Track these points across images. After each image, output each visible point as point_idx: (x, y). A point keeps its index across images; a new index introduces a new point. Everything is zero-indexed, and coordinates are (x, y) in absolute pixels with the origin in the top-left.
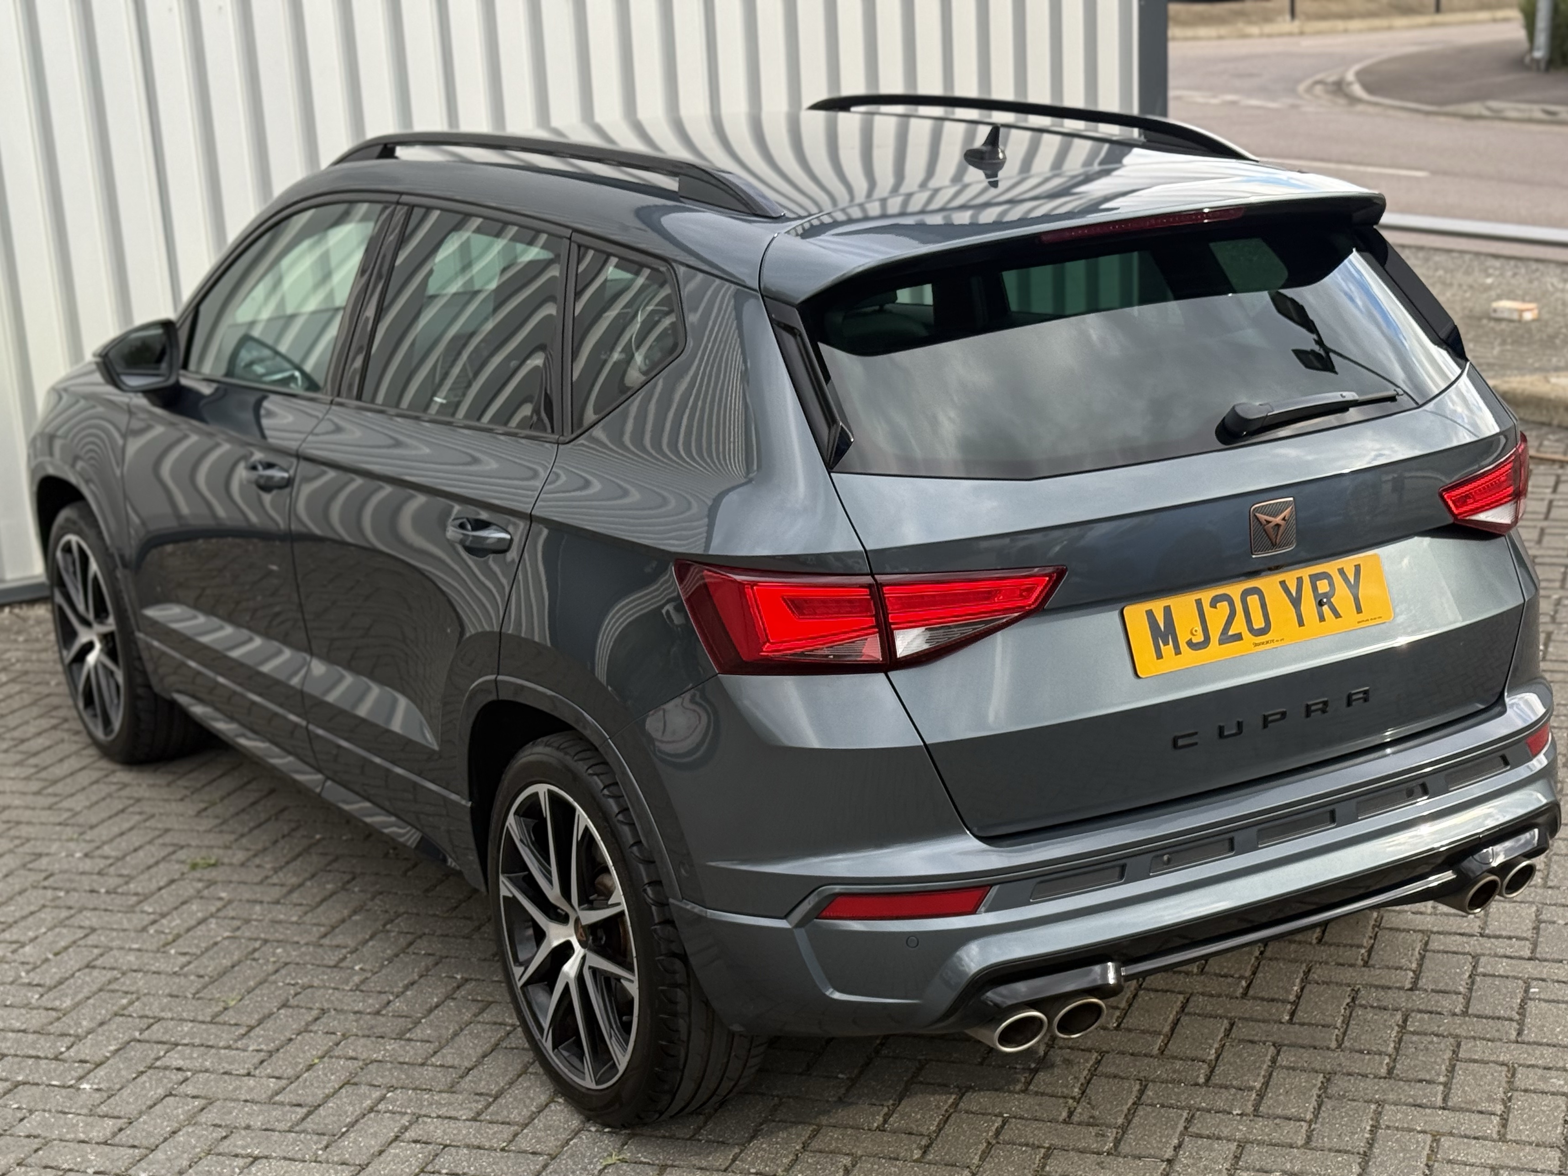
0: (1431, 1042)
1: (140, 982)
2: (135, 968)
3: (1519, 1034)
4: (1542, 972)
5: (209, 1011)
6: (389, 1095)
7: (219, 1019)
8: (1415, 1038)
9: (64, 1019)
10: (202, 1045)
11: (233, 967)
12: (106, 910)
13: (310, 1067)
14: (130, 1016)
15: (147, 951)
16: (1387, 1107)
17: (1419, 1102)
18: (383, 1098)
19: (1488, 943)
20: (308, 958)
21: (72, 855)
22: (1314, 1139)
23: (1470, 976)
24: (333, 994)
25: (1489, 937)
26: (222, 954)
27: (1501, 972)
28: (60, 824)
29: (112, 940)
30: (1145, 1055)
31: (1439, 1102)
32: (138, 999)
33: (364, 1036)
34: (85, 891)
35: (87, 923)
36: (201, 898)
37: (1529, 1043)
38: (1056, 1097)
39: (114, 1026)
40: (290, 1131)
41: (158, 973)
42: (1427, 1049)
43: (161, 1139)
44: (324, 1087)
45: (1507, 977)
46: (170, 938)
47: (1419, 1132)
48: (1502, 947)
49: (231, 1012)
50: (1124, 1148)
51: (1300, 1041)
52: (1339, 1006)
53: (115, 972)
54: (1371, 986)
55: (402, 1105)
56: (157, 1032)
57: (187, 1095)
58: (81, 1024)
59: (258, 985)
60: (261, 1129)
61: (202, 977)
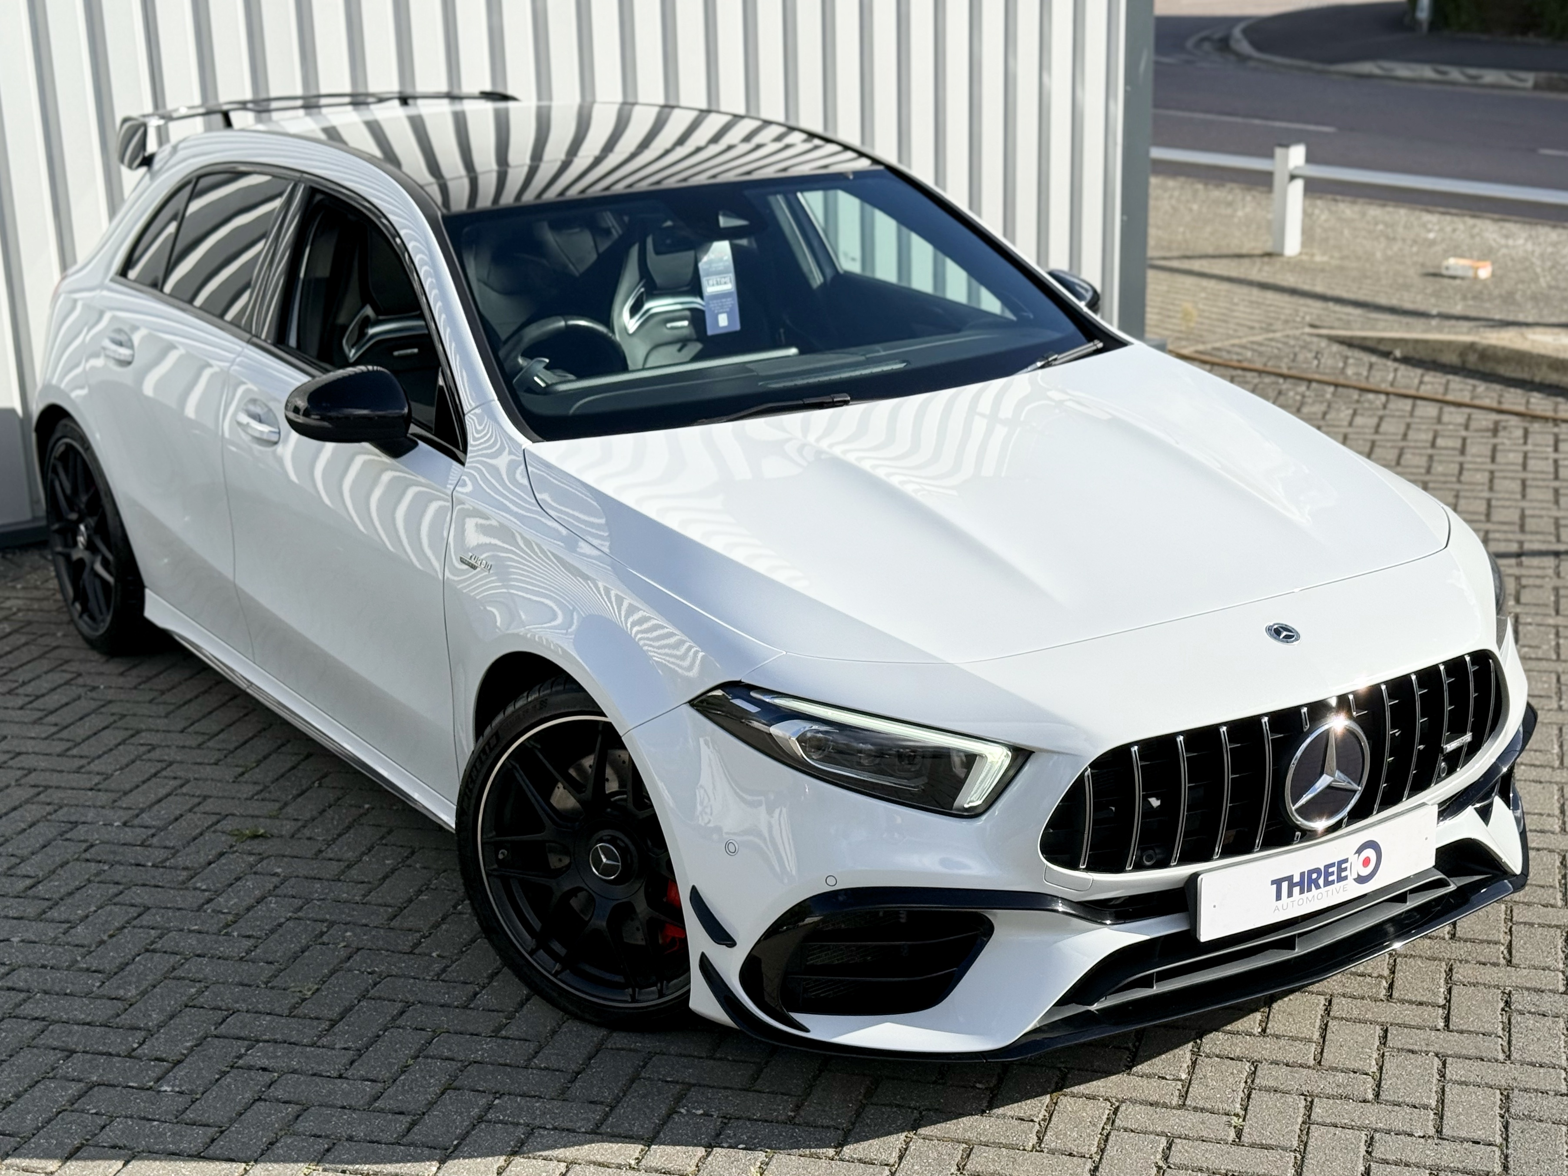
1: (208, 969)
2: (199, 952)
5: (286, 1003)
6: (497, 1102)
7: (298, 1012)
9: (131, 1010)
10: (285, 1042)
11: (303, 952)
12: (156, 886)
13: (404, 1069)
14: (202, 1007)
15: (208, 933)
18: (490, 1107)
20: (381, 943)
21: (112, 825)
22: (1510, 1166)
24: (415, 983)
26: (288, 937)
28: (91, 789)
29: (169, 920)
32: (207, 987)
33: (456, 1033)
34: (131, 865)
35: (138, 901)
36: (255, 873)
38: (1218, 1113)
39: (187, 1019)
40: (397, 1143)
41: (226, 959)
44: (425, 1093)
46: (230, 918)
49: (308, 1005)
51: (1464, 1052)
52: (1494, 1011)
53: (178, 957)
54: (1523, 988)
56: (232, 1025)
57: (278, 1100)
58: (150, 1016)
59: (332, 973)
60: (365, 1141)
61: (271, 963)
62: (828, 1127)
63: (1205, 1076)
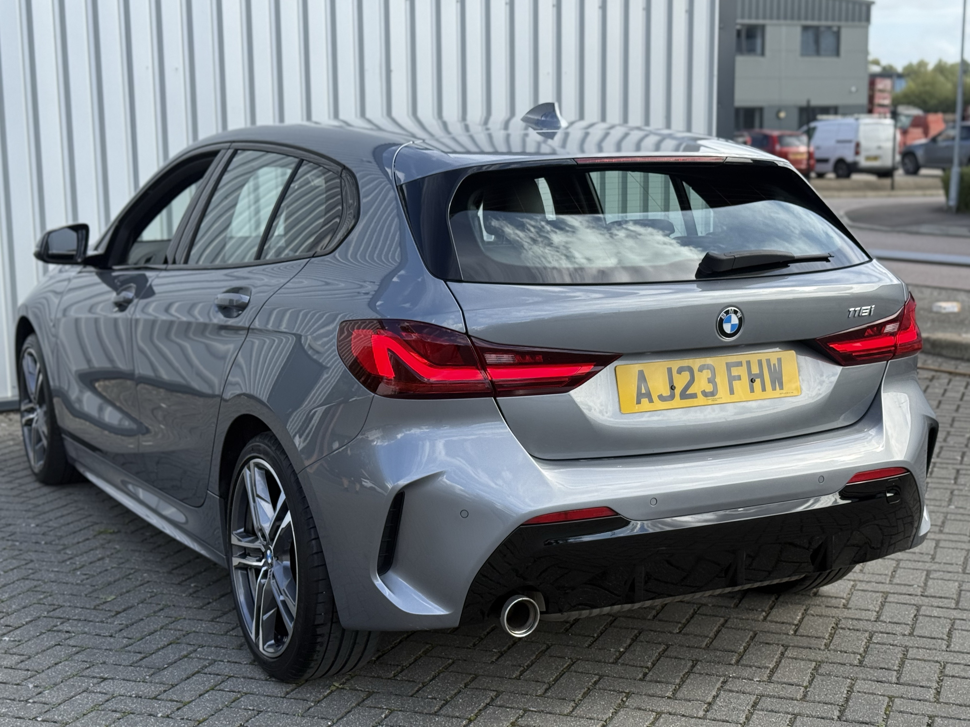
0: (889, 649)
1: (55, 587)
2: (53, 580)
3: (948, 647)
4: (962, 616)
5: (94, 603)
6: (199, 649)
7: (100, 608)
8: (877, 646)
10: (85, 620)
11: (115, 582)
12: (42, 552)
13: (152, 634)
14: (44, 604)
15: (62, 572)
16: (858, 681)
17: (880, 679)
18: (195, 651)
19: (926, 600)
20: (163, 579)
21: (29, 525)
22: (808, 696)
23: (915, 616)
24: (174, 597)
25: (927, 596)
26: (109, 575)
27: (936, 615)
28: (26, 511)
29: (43, 566)
30: (696, 648)
31: (894, 680)
32: (50, 596)
33: (189, 619)
34: (33, 543)
35: (29, 558)
36: (103, 548)
37: (954, 652)
38: (636, 667)
39: (32, 609)
40: (131, 666)
41: (67, 583)
42: (886, 652)
43: (47, 667)
44: (158, 644)
45: (940, 617)
46: (78, 566)
47: (881, 695)
48: (936, 602)
49: (108, 604)
50: (679, 695)
51: (801, 645)
52: (827, 628)
53: (40, 582)
54: (848, 618)
55: (206, 655)
56: (57, 613)
57: (69, 645)
58: (11, 607)
59: (128, 592)
60: (112, 664)
61: (94, 586)
62: (394, 665)
63: (635, 650)
